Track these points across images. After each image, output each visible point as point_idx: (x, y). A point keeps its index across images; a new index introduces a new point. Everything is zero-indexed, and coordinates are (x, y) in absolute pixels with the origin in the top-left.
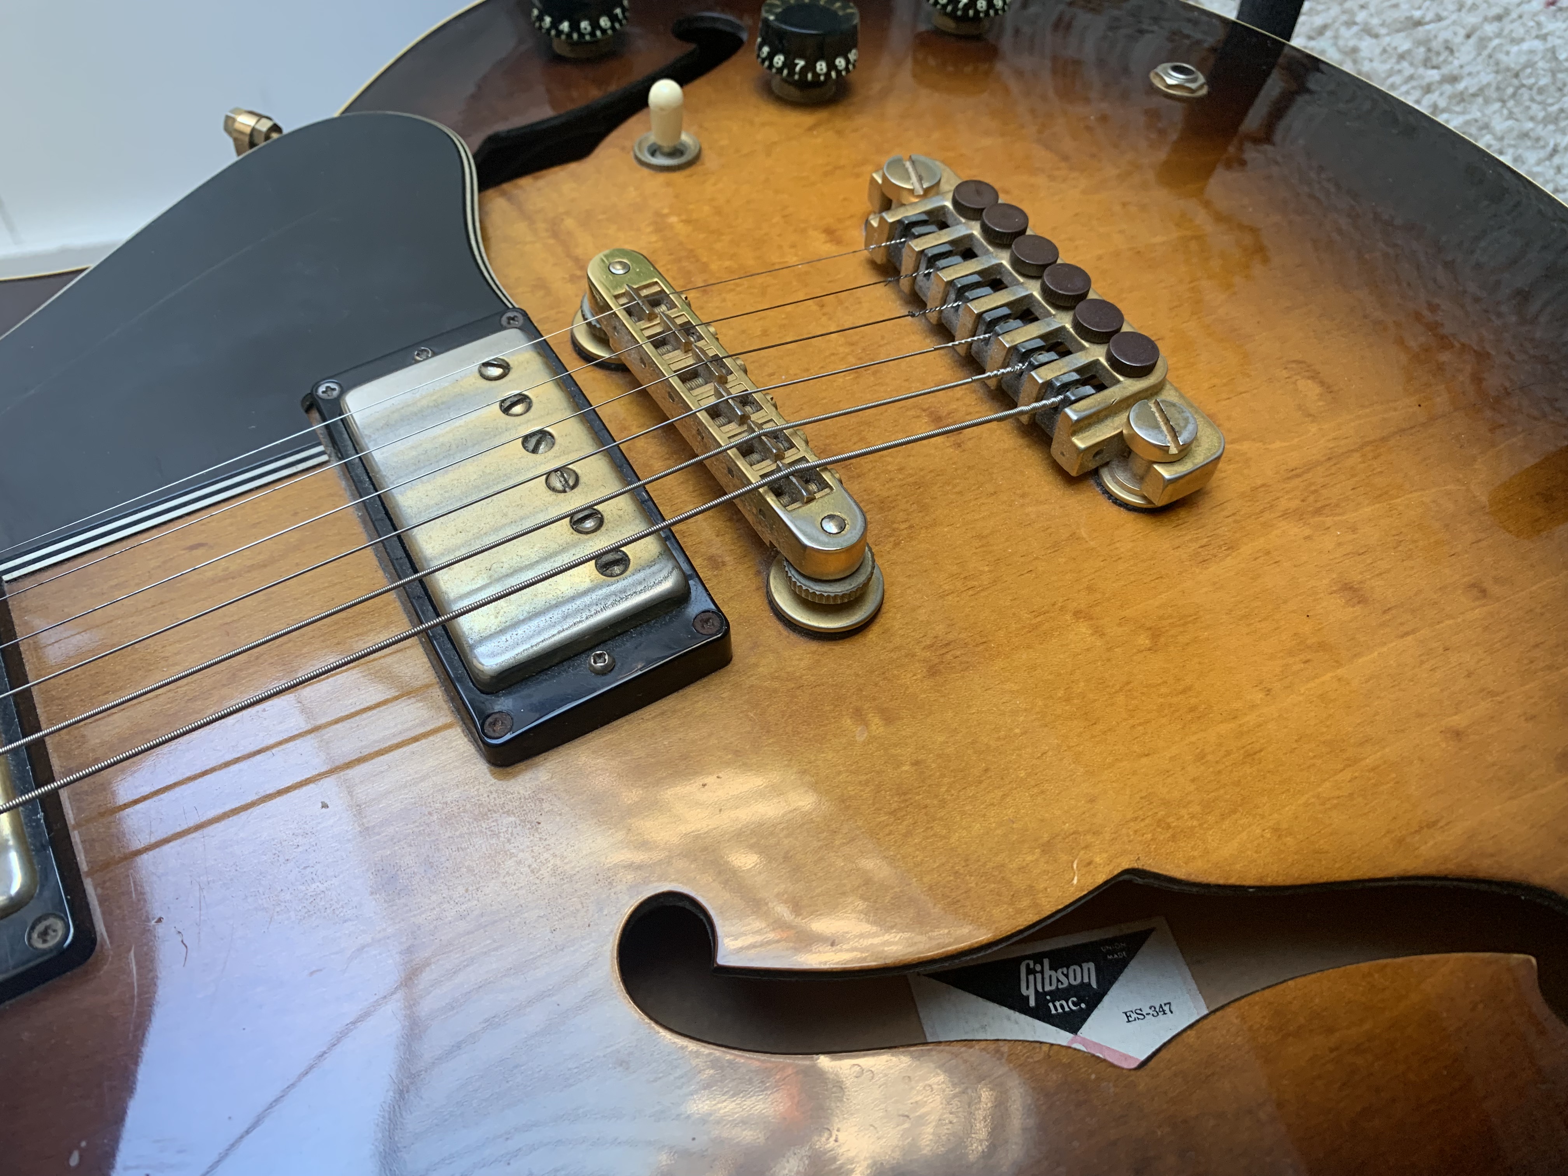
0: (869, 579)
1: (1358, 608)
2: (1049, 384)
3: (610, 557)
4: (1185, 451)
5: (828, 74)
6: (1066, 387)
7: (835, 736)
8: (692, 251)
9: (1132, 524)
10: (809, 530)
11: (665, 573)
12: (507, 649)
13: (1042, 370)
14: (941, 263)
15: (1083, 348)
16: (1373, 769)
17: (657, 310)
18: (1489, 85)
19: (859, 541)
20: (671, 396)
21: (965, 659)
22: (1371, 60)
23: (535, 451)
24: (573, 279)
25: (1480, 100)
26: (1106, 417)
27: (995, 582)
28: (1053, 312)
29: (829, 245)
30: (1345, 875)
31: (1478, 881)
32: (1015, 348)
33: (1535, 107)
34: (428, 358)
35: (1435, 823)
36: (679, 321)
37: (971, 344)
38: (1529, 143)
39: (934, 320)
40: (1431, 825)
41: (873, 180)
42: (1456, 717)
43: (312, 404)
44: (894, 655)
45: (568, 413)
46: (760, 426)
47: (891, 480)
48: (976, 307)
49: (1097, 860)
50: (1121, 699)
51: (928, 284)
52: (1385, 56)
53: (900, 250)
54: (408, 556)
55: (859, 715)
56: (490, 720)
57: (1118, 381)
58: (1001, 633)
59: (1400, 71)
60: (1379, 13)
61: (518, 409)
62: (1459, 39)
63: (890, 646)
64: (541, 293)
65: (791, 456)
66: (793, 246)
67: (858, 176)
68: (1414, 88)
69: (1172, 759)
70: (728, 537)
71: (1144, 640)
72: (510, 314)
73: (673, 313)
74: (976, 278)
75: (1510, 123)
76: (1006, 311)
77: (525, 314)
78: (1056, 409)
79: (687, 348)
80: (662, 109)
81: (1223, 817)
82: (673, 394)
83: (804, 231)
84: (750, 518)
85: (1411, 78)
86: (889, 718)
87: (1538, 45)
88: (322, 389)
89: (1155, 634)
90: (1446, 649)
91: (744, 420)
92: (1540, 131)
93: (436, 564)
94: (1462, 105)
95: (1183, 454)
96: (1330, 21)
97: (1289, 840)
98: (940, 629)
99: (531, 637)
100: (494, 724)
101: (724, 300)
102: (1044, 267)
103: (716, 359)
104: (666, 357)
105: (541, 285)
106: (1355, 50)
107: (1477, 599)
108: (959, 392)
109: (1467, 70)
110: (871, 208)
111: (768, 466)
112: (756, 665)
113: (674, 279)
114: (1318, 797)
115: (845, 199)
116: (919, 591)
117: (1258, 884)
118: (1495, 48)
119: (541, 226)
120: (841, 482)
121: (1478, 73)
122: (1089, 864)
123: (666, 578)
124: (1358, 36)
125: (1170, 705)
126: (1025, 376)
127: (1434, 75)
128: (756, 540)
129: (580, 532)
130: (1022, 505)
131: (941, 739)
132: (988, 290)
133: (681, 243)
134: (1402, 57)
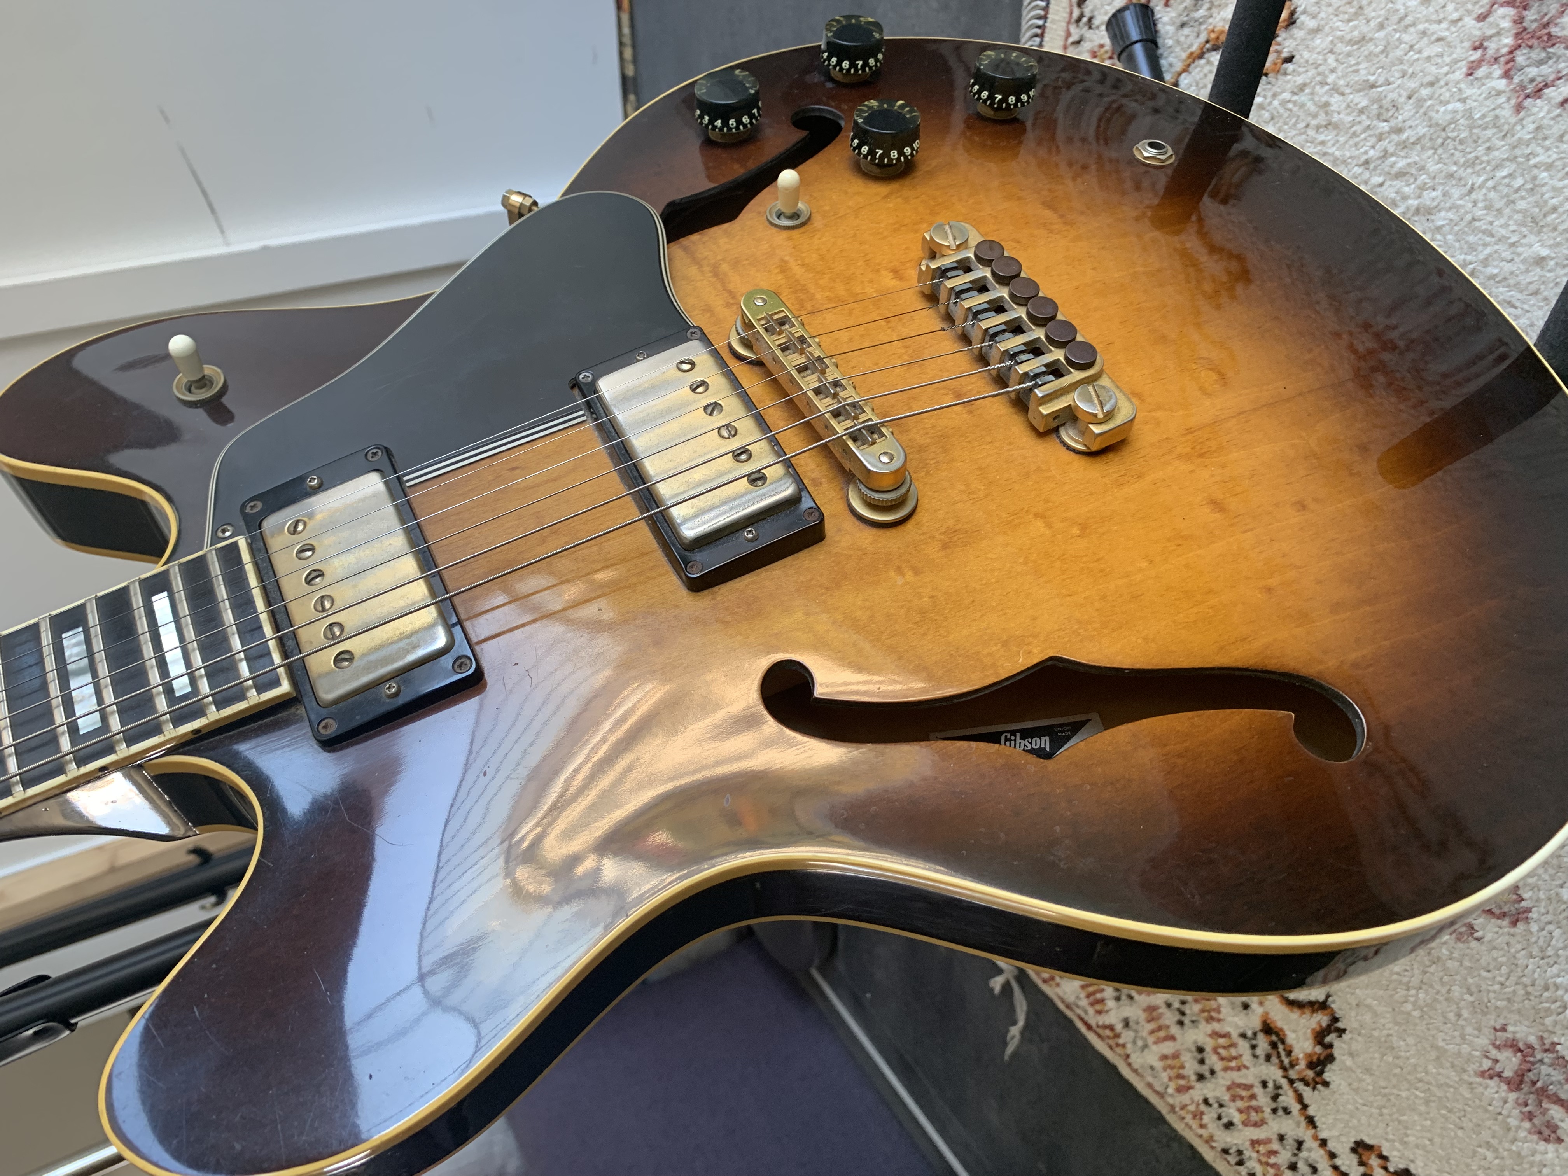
0: (908, 491)
1: (1218, 515)
2: (1026, 374)
3: (756, 476)
4: (1109, 416)
5: (898, 159)
6: (1037, 376)
7: (884, 581)
8: (804, 285)
9: (1078, 463)
10: (872, 460)
11: (788, 484)
12: (699, 526)
13: (1022, 365)
14: (964, 296)
15: (1051, 351)
16: (1211, 608)
17: (783, 328)
18: (1424, 135)
19: (902, 467)
20: (791, 382)
21: (965, 540)
22: (1339, 113)
23: (711, 414)
24: (728, 305)
25: (1418, 147)
26: (1062, 395)
27: (987, 495)
28: (1033, 328)
29: (894, 280)
30: (1185, 665)
31: (1266, 672)
32: (1007, 351)
33: (1457, 154)
34: (644, 358)
35: (1245, 639)
36: (797, 335)
37: (982, 347)
38: (1454, 182)
39: (960, 332)
40: (1244, 640)
41: (924, 238)
42: (1270, 580)
43: (575, 384)
44: (922, 537)
45: (730, 393)
46: (845, 400)
47: (927, 433)
48: (984, 325)
49: (1035, 651)
50: (1058, 564)
51: (956, 308)
52: (1349, 110)
53: (939, 286)
54: (640, 475)
55: (899, 570)
56: (690, 565)
57: (1071, 372)
58: (989, 526)
59: (1360, 122)
60: (1344, 76)
61: (700, 390)
62: (1402, 100)
63: (920, 532)
64: (708, 315)
65: (863, 418)
66: (871, 282)
67: (916, 231)
68: (1370, 136)
69: (1085, 598)
70: (824, 467)
71: (1076, 531)
72: (692, 330)
73: (793, 330)
74: (986, 306)
75: (1440, 165)
76: (1003, 327)
77: (701, 330)
78: (1031, 389)
79: (802, 352)
80: (786, 189)
81: (1113, 631)
82: (792, 380)
83: (878, 271)
84: (838, 455)
85: (1368, 127)
86: (917, 572)
87: (1459, 106)
88: (581, 376)
89: (1084, 527)
90: (1272, 540)
91: (835, 396)
92: (1461, 172)
93: (656, 479)
94: (1406, 150)
95: (1107, 418)
96: (1308, 81)
97: (1153, 645)
98: (951, 523)
99: (712, 520)
100: (692, 567)
101: (825, 319)
102: (1030, 298)
103: (819, 359)
104: (789, 357)
105: (708, 309)
106: (1327, 104)
107: (1299, 511)
108: (973, 379)
109: (1408, 123)
110: (922, 255)
111: (849, 423)
112: (839, 541)
113: (793, 305)
114: (1174, 622)
115: (907, 248)
116: (940, 500)
117: (1131, 667)
118: (1429, 107)
119: (707, 269)
120: (892, 433)
121: (1417, 126)
122: (1030, 653)
123: (788, 488)
124: (1329, 93)
125: (1088, 568)
126: (1012, 369)
127: (1384, 126)
128: (841, 469)
129: (738, 461)
130: (1009, 450)
131: (948, 584)
132: (993, 313)
133: (797, 280)
134: (1361, 111)
